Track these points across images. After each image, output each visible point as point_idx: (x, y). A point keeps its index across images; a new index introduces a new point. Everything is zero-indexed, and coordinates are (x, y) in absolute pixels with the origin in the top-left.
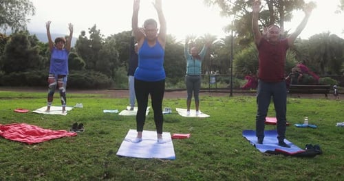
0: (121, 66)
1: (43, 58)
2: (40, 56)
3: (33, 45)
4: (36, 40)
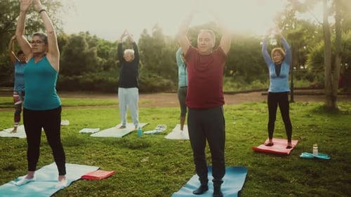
4: (97, 40)
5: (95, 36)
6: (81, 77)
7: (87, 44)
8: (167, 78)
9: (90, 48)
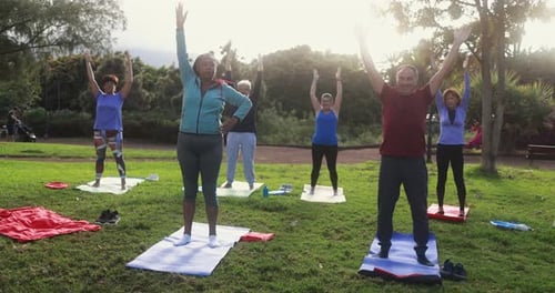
0: (270, 107)
1: (147, 94)
2: (144, 91)
3: (136, 72)
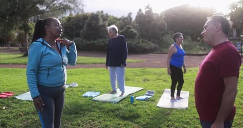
0: (168, 34)
4: (108, 17)
5: (107, 14)
6: (96, 41)
7: (101, 19)
8: (154, 42)
9: (103, 22)
